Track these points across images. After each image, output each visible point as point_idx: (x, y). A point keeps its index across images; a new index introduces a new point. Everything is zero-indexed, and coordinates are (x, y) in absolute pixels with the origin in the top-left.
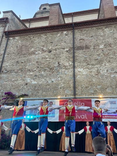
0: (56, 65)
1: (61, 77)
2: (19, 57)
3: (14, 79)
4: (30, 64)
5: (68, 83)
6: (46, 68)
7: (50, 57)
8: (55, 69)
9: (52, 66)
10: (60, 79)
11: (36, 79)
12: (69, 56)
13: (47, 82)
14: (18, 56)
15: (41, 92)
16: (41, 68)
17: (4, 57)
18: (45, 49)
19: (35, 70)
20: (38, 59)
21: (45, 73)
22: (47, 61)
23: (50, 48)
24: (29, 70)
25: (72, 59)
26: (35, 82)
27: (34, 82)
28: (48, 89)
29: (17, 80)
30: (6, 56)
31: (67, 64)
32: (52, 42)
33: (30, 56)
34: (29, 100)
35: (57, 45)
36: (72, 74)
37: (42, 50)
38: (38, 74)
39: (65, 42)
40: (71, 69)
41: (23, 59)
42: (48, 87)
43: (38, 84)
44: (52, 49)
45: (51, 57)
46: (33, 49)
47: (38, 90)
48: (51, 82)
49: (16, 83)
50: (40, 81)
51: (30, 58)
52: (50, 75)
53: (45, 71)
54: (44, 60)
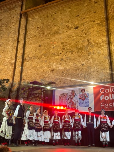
0: (86, 43)
1: (93, 58)
2: (41, 40)
3: (38, 66)
4: (55, 46)
5: (103, 65)
6: (74, 49)
8: (84, 49)
9: (80, 46)
10: (92, 61)
11: (62, 64)
12: (102, 29)
13: (76, 66)
14: (39, 39)
16: (67, 49)
18: (70, 25)
19: (61, 53)
20: (63, 39)
21: (73, 55)
22: (74, 40)
23: (76, 23)
24: (54, 54)
25: (105, 34)
26: (62, 68)
27: (60, 68)
28: (78, 74)
29: (42, 68)
30: (26, 41)
31: (99, 40)
32: (78, 16)
33: (53, 37)
35: (84, 18)
36: (106, 52)
37: (67, 27)
38: (64, 57)
39: (95, 12)
40: (105, 47)
41: (46, 42)
42: (78, 71)
43: (65, 68)
44: (78, 24)
45: (78, 34)
46: (55, 28)
47: (66, 76)
48: (81, 65)
49: (41, 71)
50: (68, 66)
51: (54, 40)
52: (79, 57)
53: (72, 52)
54: (70, 39)
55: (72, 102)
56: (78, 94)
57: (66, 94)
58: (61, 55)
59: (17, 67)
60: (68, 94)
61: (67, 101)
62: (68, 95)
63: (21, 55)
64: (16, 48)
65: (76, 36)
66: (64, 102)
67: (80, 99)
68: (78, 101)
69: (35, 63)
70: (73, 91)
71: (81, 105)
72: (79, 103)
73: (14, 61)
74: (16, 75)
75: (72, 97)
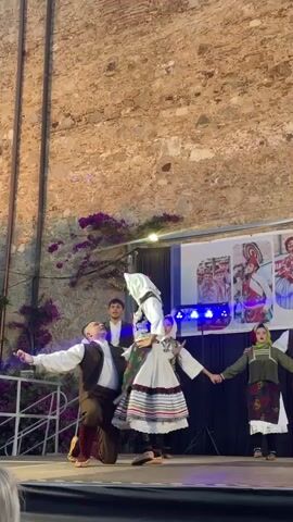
2: (116, 42)
3: (109, 153)
4: (171, 63)
6: (250, 75)
7: (263, 10)
9: (278, 59)
11: (205, 137)
13: (262, 143)
14: (108, 39)
15: (235, 195)
16: (223, 75)
17: (48, 54)
19: (198, 94)
20: (206, 32)
21: (250, 99)
22: (251, 32)
24: (170, 98)
26: (206, 154)
27: (199, 154)
28: (272, 179)
29: (122, 157)
30: (55, 47)
33: (163, 25)
34: (185, 239)
38: (212, 109)
41: (133, 47)
42: (269, 166)
43: (218, 157)
45: (268, 8)
47: (222, 189)
48: (284, 140)
49: (122, 170)
50: (228, 145)
51: (168, 37)
52: (274, 103)
53: (244, 87)
54: (235, 29)
55: (249, 290)
56: (274, 260)
57: (223, 260)
58: (199, 99)
59: (24, 159)
60: (232, 261)
61: (227, 286)
62: (232, 264)
63: (39, 107)
64: (14, 80)
65: (260, 17)
66: (216, 293)
67: (282, 276)
68: (271, 287)
69: (95, 140)
70: (253, 245)
71: (283, 302)
72: (279, 296)
73: (11, 135)
74: (21, 192)
75: (246, 272)
